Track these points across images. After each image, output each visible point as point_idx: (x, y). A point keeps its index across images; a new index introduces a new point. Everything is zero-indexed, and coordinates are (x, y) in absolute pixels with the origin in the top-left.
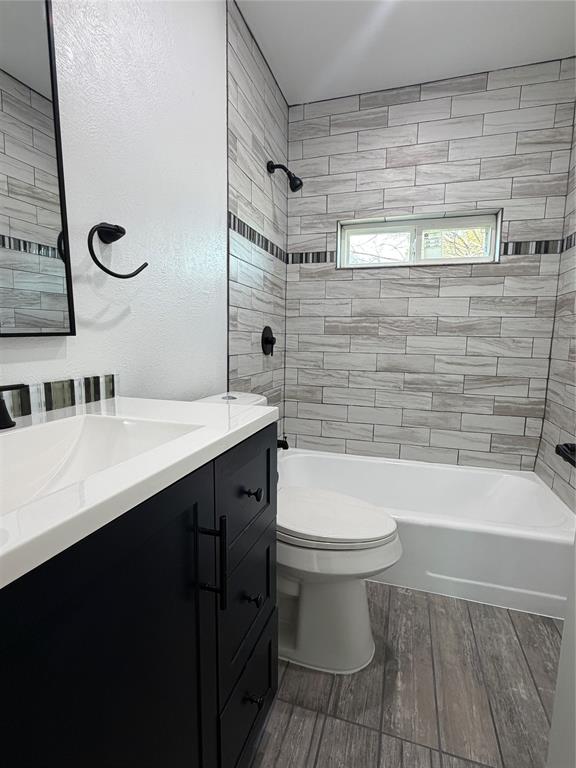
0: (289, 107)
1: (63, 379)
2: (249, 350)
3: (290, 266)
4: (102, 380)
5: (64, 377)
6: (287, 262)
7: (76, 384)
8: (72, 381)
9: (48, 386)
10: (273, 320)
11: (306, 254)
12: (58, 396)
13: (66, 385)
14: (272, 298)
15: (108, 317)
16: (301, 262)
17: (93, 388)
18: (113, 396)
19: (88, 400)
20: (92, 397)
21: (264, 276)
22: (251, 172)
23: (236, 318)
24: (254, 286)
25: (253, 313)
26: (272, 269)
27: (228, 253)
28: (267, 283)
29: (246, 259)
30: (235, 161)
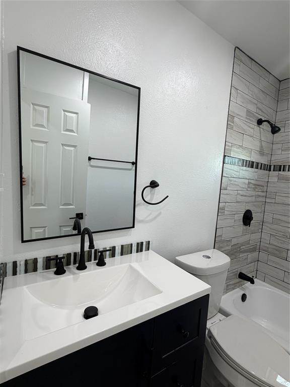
0: (280, 81)
1: (128, 243)
2: (233, 224)
3: (272, 173)
4: (144, 244)
5: (129, 243)
6: (270, 170)
7: (133, 245)
8: (132, 244)
9: (122, 246)
10: (254, 206)
11: (284, 166)
12: (126, 250)
13: (130, 246)
14: (254, 193)
15: (150, 218)
16: (280, 170)
17: (140, 247)
18: (148, 250)
19: (137, 252)
20: (139, 251)
21: (249, 183)
22: (244, 130)
23: (223, 209)
24: (240, 189)
25: (238, 204)
26: (256, 177)
27: (222, 176)
28: (251, 186)
29: (235, 176)
30: (232, 128)
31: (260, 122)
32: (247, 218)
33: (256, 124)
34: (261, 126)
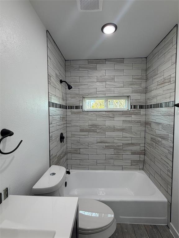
0: (66, 61)
2: (56, 144)
6: (67, 109)
10: (63, 130)
11: (73, 106)
14: (62, 123)
16: (71, 109)
21: (60, 117)
22: (55, 85)
23: (52, 137)
24: (57, 122)
25: (57, 131)
26: (62, 113)
27: (49, 116)
28: (61, 119)
29: (55, 114)
30: (50, 84)
31: (61, 82)
32: (62, 138)
33: (60, 82)
34: (61, 84)
